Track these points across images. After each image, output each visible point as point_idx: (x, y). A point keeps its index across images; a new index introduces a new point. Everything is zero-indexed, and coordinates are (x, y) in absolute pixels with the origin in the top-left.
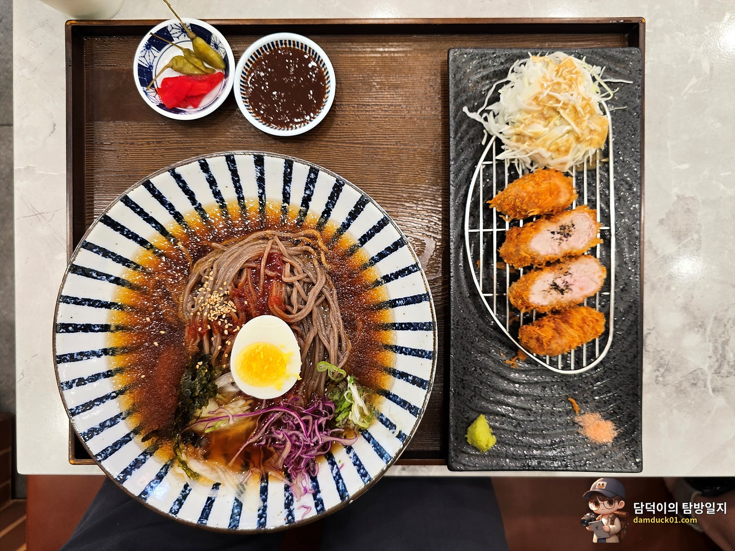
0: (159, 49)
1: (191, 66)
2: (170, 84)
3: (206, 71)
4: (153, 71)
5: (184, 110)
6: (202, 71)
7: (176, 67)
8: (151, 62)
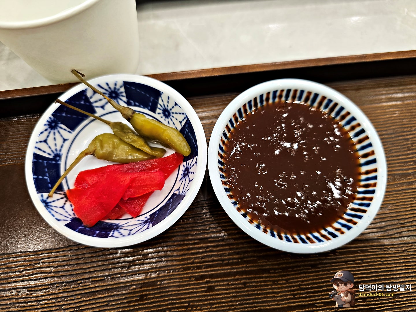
0: (72, 127)
1: (127, 148)
2: (91, 180)
3: (153, 153)
4: (62, 163)
5: (117, 222)
6: (146, 154)
7: (101, 152)
8: (58, 148)
